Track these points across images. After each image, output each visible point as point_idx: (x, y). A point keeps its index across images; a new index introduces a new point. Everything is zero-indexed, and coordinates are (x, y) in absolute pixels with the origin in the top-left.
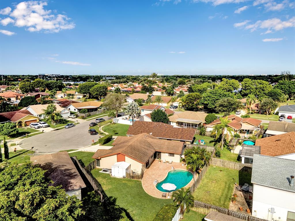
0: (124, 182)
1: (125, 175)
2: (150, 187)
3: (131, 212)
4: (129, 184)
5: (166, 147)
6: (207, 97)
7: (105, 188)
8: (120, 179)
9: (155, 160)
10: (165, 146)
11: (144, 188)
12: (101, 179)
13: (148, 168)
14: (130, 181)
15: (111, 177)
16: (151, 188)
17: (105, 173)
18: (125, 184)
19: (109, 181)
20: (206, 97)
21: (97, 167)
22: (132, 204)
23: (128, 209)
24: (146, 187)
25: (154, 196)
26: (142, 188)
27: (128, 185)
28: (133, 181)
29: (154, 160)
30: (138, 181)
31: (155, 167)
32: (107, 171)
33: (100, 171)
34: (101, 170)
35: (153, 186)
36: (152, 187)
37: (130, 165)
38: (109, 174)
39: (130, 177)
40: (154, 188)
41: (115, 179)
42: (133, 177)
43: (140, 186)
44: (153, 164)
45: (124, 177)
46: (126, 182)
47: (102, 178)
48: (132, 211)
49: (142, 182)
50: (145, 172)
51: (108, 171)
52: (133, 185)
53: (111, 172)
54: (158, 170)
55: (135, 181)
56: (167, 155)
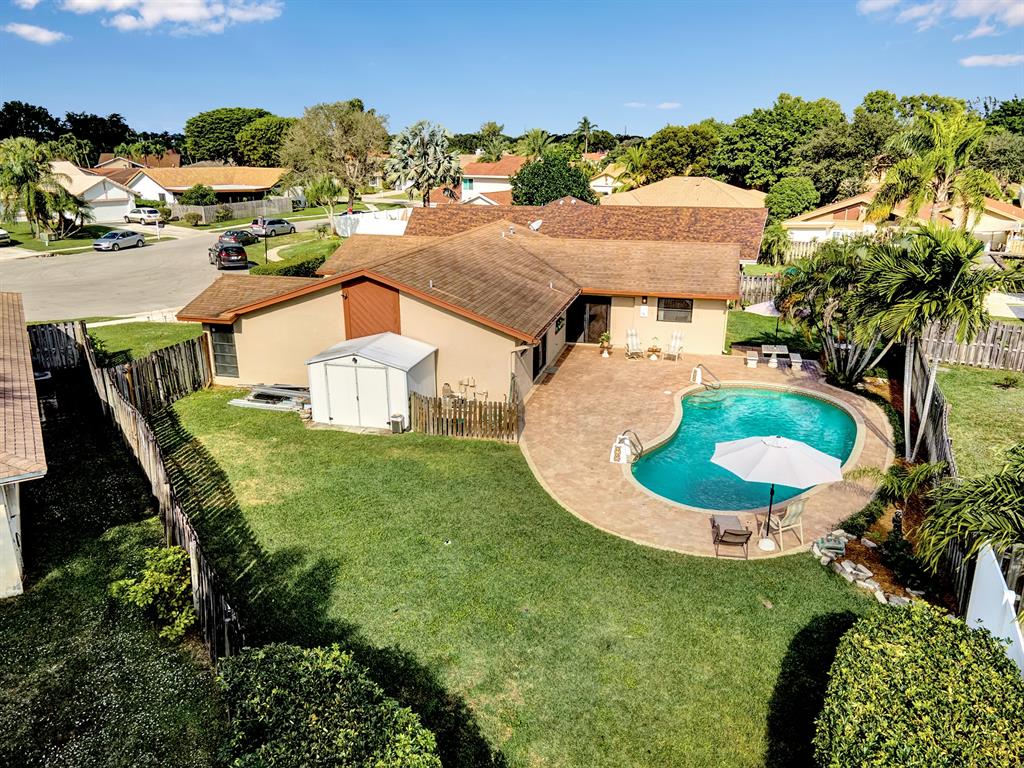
0: (396, 453)
1: (401, 409)
2: (589, 481)
3: (481, 688)
4: (439, 464)
5: (639, 272)
6: (745, 139)
7: (248, 496)
8: (369, 437)
9: (572, 347)
10: (636, 267)
11: (547, 489)
12: (235, 443)
13: (546, 381)
14: (440, 446)
15: (309, 427)
16: (598, 486)
17: (270, 406)
18: (405, 467)
19: (293, 449)
20: (742, 137)
21: (221, 381)
22: (482, 615)
23: (451, 659)
24: (564, 478)
25: (648, 539)
26: (532, 485)
27: (430, 474)
28: (461, 448)
29: (569, 349)
30: (497, 448)
31: (585, 378)
32: (279, 399)
33: (235, 402)
34: (242, 393)
35: (615, 473)
36: (605, 481)
37: (436, 352)
38: (292, 413)
39: (440, 421)
40: (625, 483)
41: (334, 438)
42: (458, 426)
43: (516, 471)
44: (568, 363)
45: (396, 424)
46: (416, 455)
47: (242, 436)
48: (492, 684)
49: (527, 454)
50: (531, 401)
51: (287, 398)
52: (465, 473)
53: (308, 401)
54: (607, 387)
55: (476, 445)
56: (648, 311)
